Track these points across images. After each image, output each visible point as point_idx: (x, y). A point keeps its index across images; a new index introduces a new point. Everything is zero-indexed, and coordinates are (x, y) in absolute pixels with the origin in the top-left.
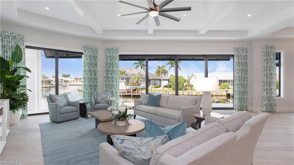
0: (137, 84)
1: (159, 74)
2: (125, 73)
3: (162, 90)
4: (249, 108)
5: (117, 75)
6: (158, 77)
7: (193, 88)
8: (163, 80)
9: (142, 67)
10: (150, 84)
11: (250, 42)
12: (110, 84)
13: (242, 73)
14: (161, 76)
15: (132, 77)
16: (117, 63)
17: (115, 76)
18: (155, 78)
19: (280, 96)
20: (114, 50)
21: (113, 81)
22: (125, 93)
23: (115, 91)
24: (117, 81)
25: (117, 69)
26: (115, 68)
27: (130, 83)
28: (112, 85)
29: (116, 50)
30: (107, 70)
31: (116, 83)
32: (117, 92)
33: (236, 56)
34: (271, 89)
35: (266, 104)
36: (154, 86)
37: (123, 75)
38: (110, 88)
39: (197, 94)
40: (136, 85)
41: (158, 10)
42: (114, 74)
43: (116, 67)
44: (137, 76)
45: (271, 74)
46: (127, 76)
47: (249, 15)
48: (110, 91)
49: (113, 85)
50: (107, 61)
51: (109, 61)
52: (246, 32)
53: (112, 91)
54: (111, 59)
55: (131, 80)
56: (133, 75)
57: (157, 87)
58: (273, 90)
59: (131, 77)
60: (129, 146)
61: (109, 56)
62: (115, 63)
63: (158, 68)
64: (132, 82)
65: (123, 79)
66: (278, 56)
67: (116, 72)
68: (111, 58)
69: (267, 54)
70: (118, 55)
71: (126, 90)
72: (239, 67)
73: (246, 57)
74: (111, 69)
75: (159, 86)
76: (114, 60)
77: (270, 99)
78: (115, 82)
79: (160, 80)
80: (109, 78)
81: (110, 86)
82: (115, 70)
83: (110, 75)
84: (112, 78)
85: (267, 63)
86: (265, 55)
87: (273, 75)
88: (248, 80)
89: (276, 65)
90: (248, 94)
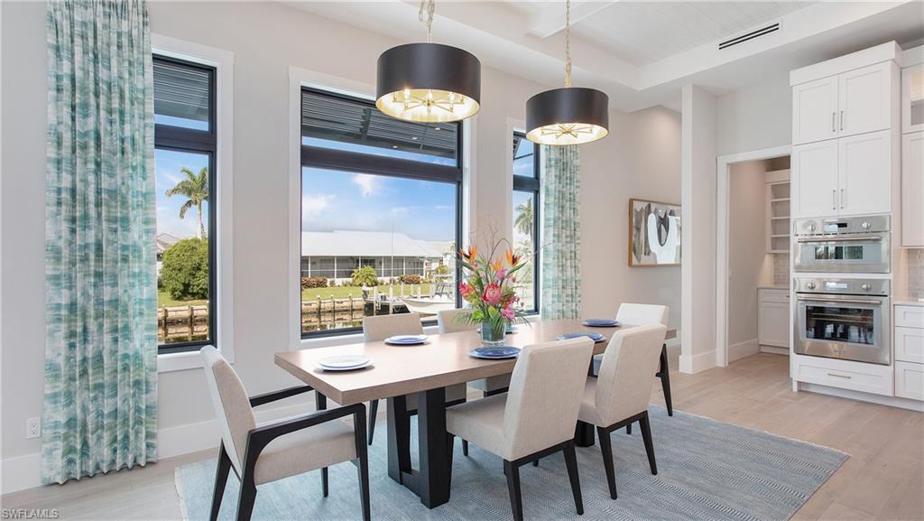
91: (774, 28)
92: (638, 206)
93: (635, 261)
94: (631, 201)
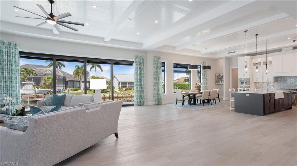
0: (50, 86)
1: (79, 75)
2: (34, 72)
3: (81, 93)
4: (145, 103)
5: (17, 75)
6: (77, 78)
7: (114, 90)
8: (82, 81)
9: (58, 65)
10: (68, 86)
11: (146, 52)
12: (7, 86)
13: (139, 76)
14: (81, 77)
15: (44, 77)
16: (17, 61)
17: (14, 76)
18: (73, 80)
19: (165, 93)
20: (12, 45)
21: (11, 82)
22: (34, 98)
23: (14, 93)
24: (17, 82)
25: (17, 67)
26: (14, 66)
27: (40, 85)
28: (9, 87)
29: (15, 45)
30: (2, 68)
31: (16, 84)
32: (17, 95)
33: (135, 63)
34: (159, 88)
35: (156, 99)
36: (72, 88)
37: (31, 75)
38: (7, 90)
39: (118, 96)
40: (48, 88)
41: (56, 20)
42: (13, 73)
43: (16, 65)
44: (50, 76)
45: (159, 77)
46: (36, 76)
47: (138, 33)
48: (7, 93)
49: (11, 87)
50: (2, 57)
51: (5, 57)
52: (142, 44)
53: (10, 94)
54: (7, 56)
55: (43, 81)
56: (45, 75)
57: (75, 90)
58: (160, 88)
59: (42, 78)
60: (16, 121)
61: (6, 51)
62: (14, 60)
63: (76, 68)
64: (44, 84)
65: (30, 80)
66: (163, 65)
67: (16, 72)
68: (8, 54)
69: (157, 62)
70: (18, 52)
71: (35, 95)
72: (138, 71)
73: (142, 64)
74: (8, 68)
75: (78, 88)
76: (13, 57)
77: (158, 95)
78: (14, 83)
79: (79, 82)
80: (5, 77)
81: (7, 88)
82: (14, 69)
83: (7, 75)
84: (11, 78)
85: (156, 69)
86: (155, 63)
87: (160, 78)
88: (144, 82)
89: (161, 71)
90: (144, 93)
91: (235, 52)
92: (217, 75)
93: (217, 84)
94: (216, 74)
